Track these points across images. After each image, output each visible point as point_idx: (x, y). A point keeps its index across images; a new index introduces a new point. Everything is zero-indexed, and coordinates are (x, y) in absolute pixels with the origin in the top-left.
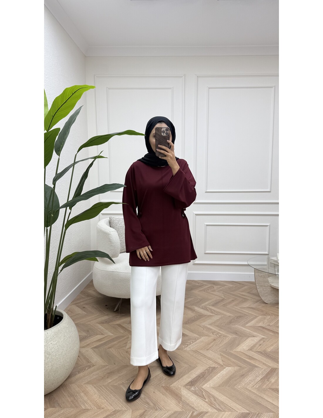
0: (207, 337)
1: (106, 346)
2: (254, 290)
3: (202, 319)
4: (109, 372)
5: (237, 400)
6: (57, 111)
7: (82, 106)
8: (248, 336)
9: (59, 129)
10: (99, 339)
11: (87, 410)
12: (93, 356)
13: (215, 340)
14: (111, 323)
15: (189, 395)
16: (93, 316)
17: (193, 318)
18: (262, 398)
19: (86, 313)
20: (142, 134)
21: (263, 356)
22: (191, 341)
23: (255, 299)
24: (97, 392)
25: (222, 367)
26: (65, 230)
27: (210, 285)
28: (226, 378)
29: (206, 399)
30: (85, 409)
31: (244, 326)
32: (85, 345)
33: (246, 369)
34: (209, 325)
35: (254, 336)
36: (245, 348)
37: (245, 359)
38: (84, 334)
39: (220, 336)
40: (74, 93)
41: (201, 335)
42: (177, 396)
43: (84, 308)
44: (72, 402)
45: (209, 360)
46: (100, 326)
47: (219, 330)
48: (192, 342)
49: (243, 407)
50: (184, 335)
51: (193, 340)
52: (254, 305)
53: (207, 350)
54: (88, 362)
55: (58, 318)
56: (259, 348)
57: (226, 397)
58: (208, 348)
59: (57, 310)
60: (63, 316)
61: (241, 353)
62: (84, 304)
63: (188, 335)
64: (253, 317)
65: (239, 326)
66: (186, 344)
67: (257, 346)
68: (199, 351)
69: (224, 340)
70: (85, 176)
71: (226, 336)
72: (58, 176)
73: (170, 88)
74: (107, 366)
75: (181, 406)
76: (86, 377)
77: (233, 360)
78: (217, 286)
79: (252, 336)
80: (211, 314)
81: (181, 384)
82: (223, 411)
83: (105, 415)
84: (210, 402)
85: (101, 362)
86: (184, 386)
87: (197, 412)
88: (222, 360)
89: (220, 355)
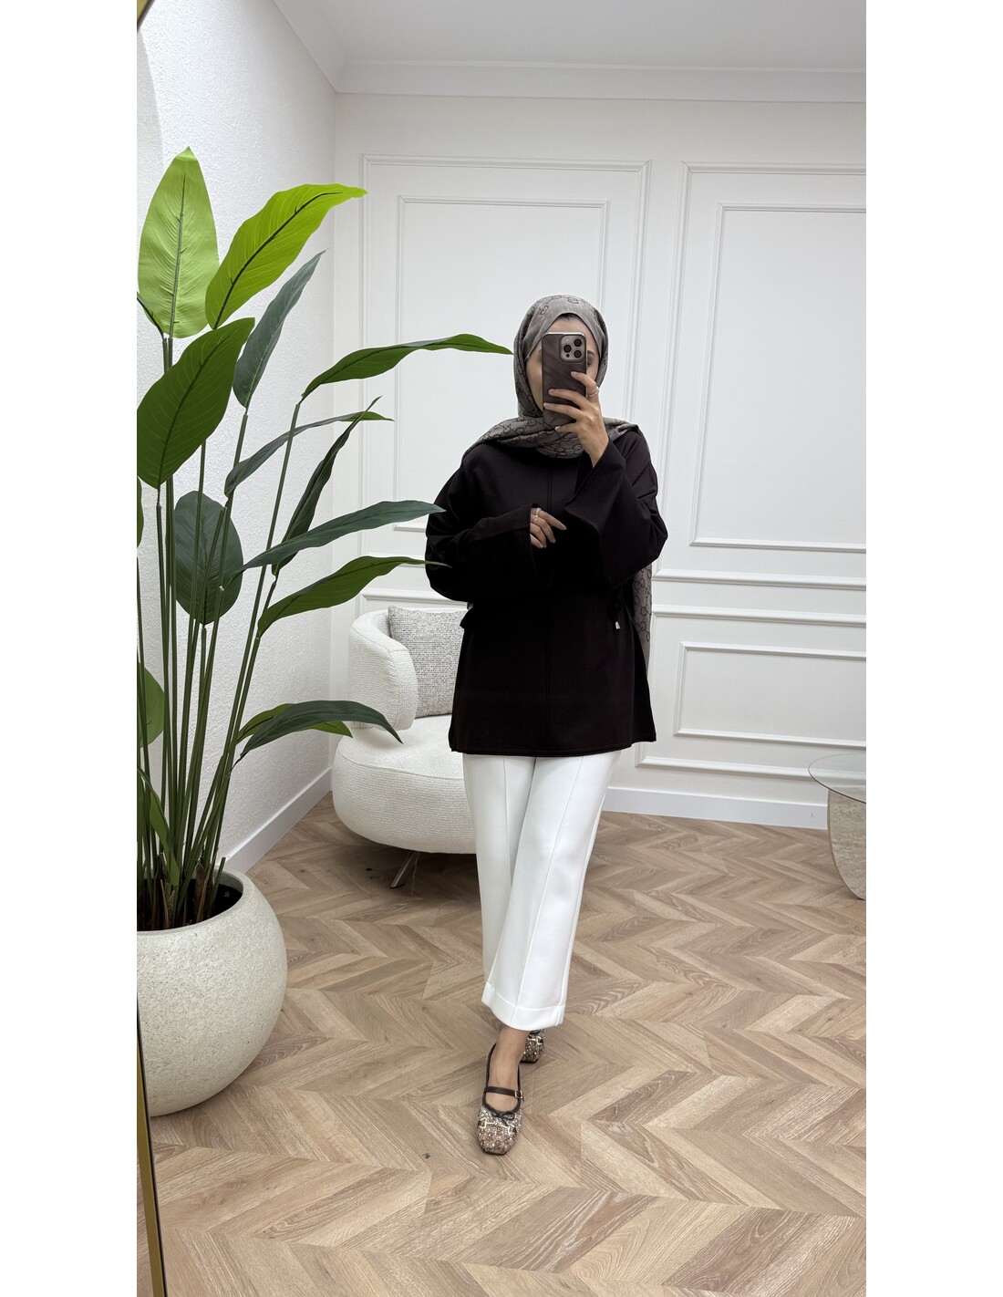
0: (668, 984)
1: (364, 988)
2: (822, 856)
3: (655, 929)
4: (369, 1060)
5: (746, 1172)
6: (245, 266)
7: (322, 253)
8: (792, 990)
9: (251, 321)
10: (345, 966)
11: (302, 1162)
12: (323, 1013)
13: (690, 994)
14: (383, 922)
15: (602, 1144)
16: (326, 899)
17: (628, 926)
18: (824, 1172)
19: (307, 888)
20: (504, 351)
21: (836, 1054)
22: (618, 992)
23: (824, 883)
24: (333, 1115)
25: (709, 1074)
26: (259, 635)
27: (684, 833)
28: (717, 1106)
29: (653, 1162)
30: (296, 1159)
31: (783, 959)
32: (301, 979)
33: (780, 1086)
34: (675, 948)
35: (811, 993)
36: (781, 1023)
37: (781, 1057)
38: (300, 947)
39: (706, 984)
40: (299, 211)
41: (650, 975)
42: (569, 1147)
43: (303, 871)
44: (260, 1135)
45: (669, 1049)
46: (348, 928)
47: (707, 967)
48: (620, 995)
49: (764, 1194)
51: (625, 988)
52: (821, 900)
53: (666, 1021)
54: (310, 1029)
55: (227, 895)
56: (825, 1027)
57: (713, 1161)
58: (669, 1015)
59: (224, 870)
60: (242, 890)
61: (769, 1039)
62: (303, 862)
63: (611, 973)
64: (813, 935)
65: (767, 960)
66: (601, 1000)
67: (821, 1021)
68: (640, 1022)
69: (719, 995)
70: (323, 473)
72: (241, 471)
73: (599, 206)
74: (363, 1043)
75: (577, 1173)
76: (303, 1071)
77: (745, 1057)
78: (706, 837)
79: (807, 992)
80: (685, 918)
81: (582, 1112)
82: (702, 1200)
83: (353, 1180)
84: (666, 1171)
85: (347, 1030)
86: (589, 1119)
87: (625, 1195)
88: (709, 1054)
89: (702, 1039)
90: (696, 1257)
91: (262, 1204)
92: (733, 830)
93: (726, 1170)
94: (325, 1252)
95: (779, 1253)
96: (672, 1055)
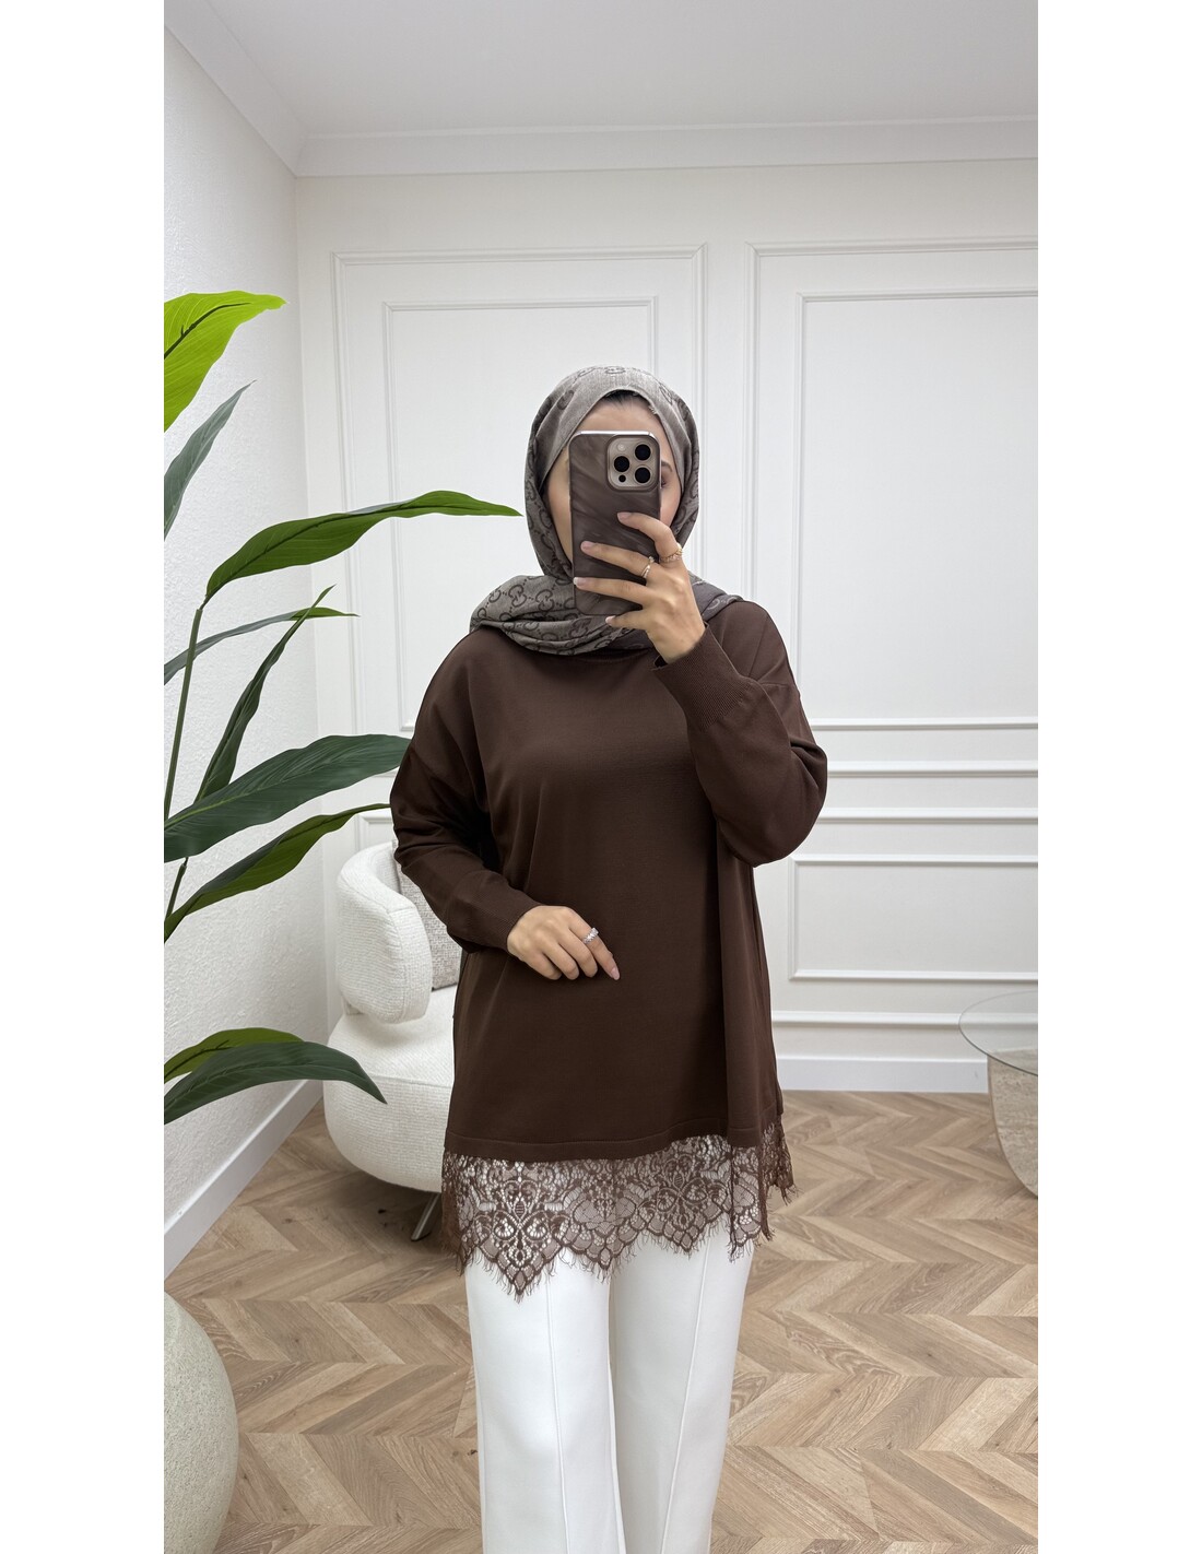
0: (805, 1375)
1: (366, 1424)
3: (782, 1279)
7: (245, 388)
8: (979, 1370)
10: (343, 1385)
12: (306, 1477)
13: (838, 1391)
14: (399, 1301)
16: (320, 1267)
19: (294, 1249)
20: (511, 512)
23: (1001, 1179)
25: (874, 1543)
27: (811, 1115)
31: (960, 1315)
32: (277, 1415)
34: (811, 1310)
35: (1006, 1373)
36: (969, 1433)
37: (974, 1496)
38: (277, 1356)
39: (858, 1370)
40: (188, 331)
41: (780, 1363)
43: (289, 1221)
45: (817, 1500)
46: (349, 1316)
47: (857, 1339)
51: (744, 1389)
52: (1001, 1207)
53: (805, 1444)
54: (285, 1509)
58: (808, 1433)
61: (953, 1463)
62: (290, 1205)
64: (995, 1271)
65: (939, 1319)
67: (1026, 1424)
68: (768, 1449)
69: (877, 1389)
70: (248, 703)
73: (644, 303)
74: (364, 1529)
77: (923, 1502)
78: (842, 1119)
79: (999, 1373)
80: (820, 1258)
85: (341, 1507)
88: (872, 1503)
89: (860, 1473)
92: (875, 1104)
96: (819, 1508)
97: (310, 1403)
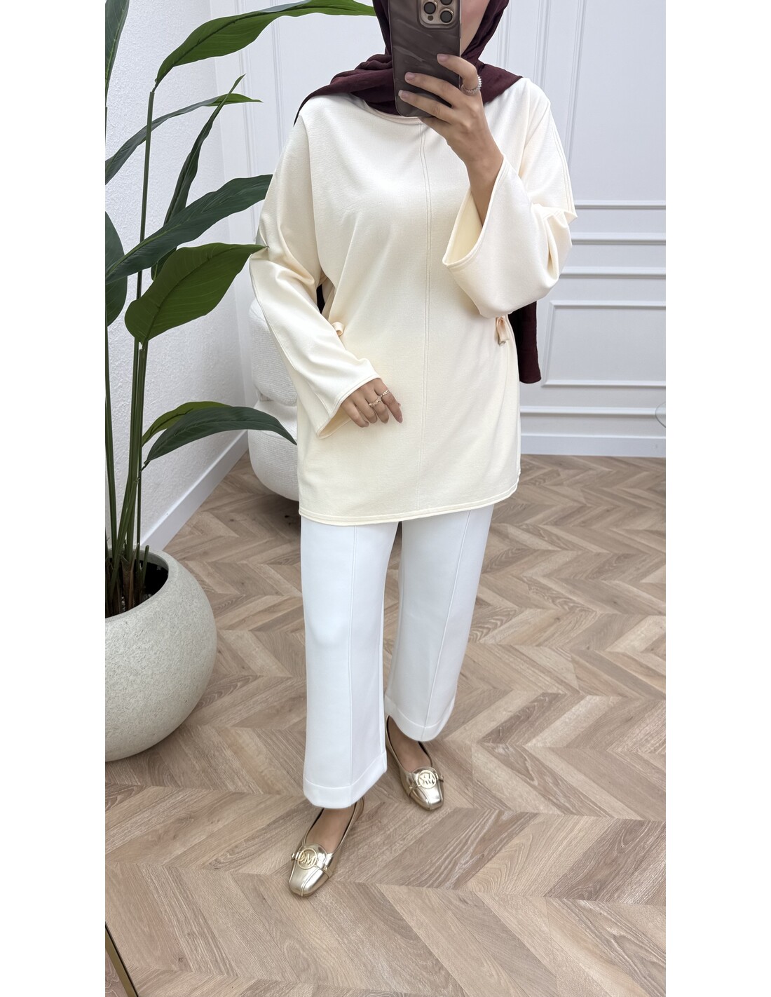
0: (539, 610)
1: (286, 627)
3: (526, 559)
8: (643, 612)
10: (270, 607)
11: (239, 796)
12: (254, 652)
13: (558, 619)
15: (490, 765)
16: (254, 545)
17: (504, 557)
19: (237, 536)
22: (498, 620)
24: (264, 750)
25: (577, 695)
27: (548, 469)
28: (585, 725)
29: (533, 780)
30: (234, 794)
31: (635, 582)
32: (234, 622)
33: (637, 704)
34: (544, 576)
36: (636, 644)
37: (637, 675)
38: (233, 591)
39: (571, 608)
41: (524, 603)
43: (232, 520)
44: (204, 771)
45: (544, 673)
46: (271, 571)
47: (570, 592)
48: (499, 623)
49: (626, 806)
50: (479, 602)
51: (503, 616)
53: (538, 645)
54: (243, 668)
57: (583, 777)
58: (541, 640)
59: (150, 552)
60: (167, 566)
61: (626, 658)
62: (232, 511)
63: (491, 603)
65: (622, 583)
66: (483, 628)
68: (517, 647)
69: (582, 619)
71: (585, 610)
74: (288, 679)
75: (469, 794)
76: (238, 708)
77: (606, 677)
78: (567, 471)
79: (656, 612)
80: (550, 548)
81: (472, 736)
82: (575, 814)
83: (282, 811)
84: (545, 789)
85: (274, 667)
86: (478, 742)
87: (511, 813)
88: (577, 676)
89: (570, 661)
90: (572, 869)
91: (207, 838)
92: (589, 463)
93: (596, 786)
94: (261, 880)
95: (641, 863)
96: (546, 678)
97: (253, 615)
